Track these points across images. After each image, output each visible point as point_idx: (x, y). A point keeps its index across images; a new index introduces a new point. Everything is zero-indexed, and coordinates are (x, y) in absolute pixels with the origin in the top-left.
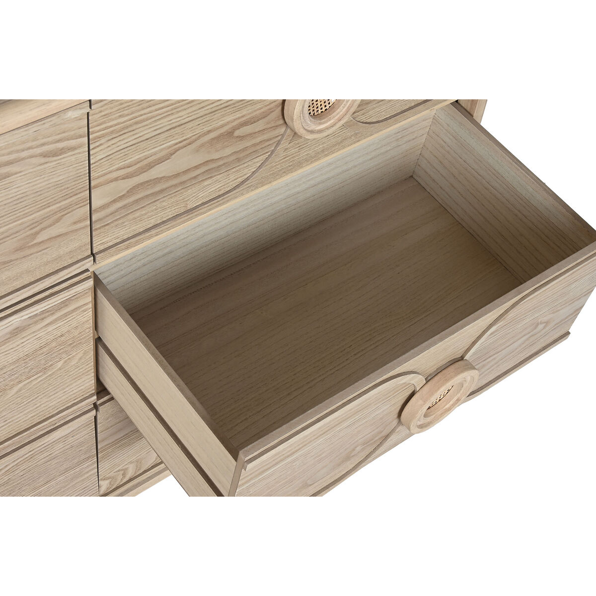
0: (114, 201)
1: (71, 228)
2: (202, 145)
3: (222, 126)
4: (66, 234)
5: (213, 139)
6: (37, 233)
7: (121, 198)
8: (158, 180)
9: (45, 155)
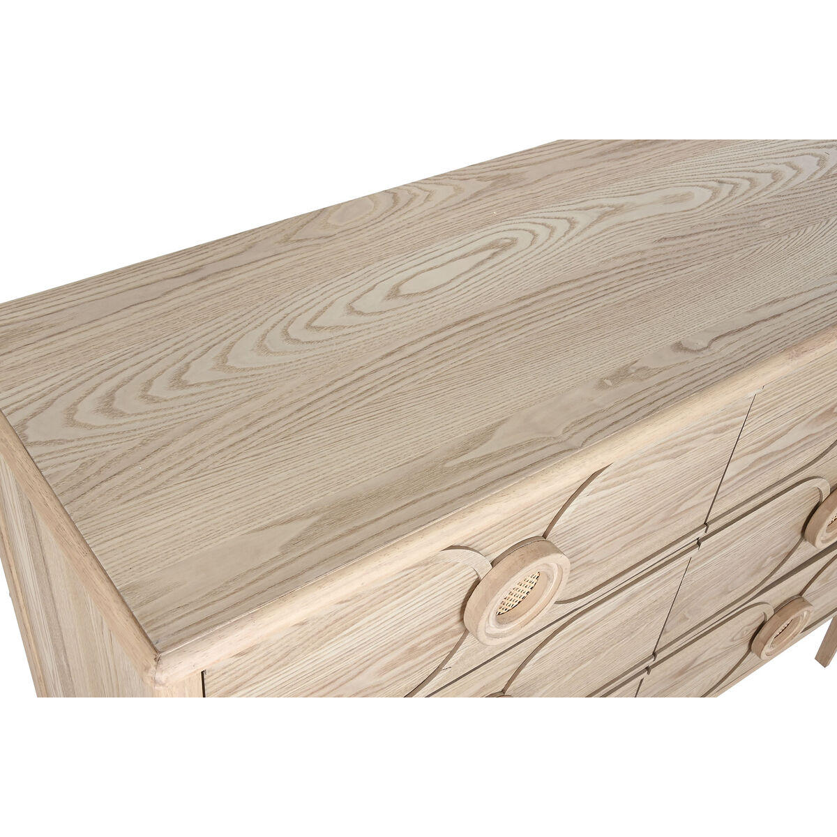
0: (738, 474)
1: (701, 501)
2: (811, 421)
3: (830, 403)
4: (698, 505)
5: (820, 415)
6: (680, 505)
7: (743, 471)
8: (772, 454)
9: (715, 432)
